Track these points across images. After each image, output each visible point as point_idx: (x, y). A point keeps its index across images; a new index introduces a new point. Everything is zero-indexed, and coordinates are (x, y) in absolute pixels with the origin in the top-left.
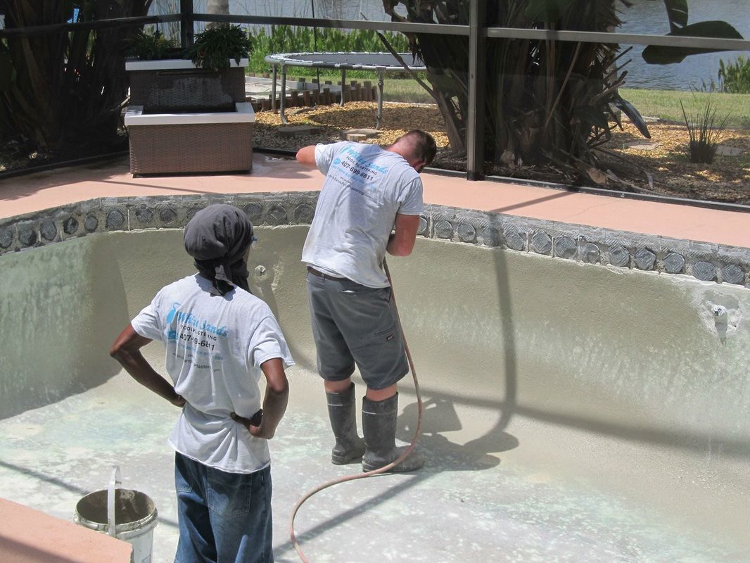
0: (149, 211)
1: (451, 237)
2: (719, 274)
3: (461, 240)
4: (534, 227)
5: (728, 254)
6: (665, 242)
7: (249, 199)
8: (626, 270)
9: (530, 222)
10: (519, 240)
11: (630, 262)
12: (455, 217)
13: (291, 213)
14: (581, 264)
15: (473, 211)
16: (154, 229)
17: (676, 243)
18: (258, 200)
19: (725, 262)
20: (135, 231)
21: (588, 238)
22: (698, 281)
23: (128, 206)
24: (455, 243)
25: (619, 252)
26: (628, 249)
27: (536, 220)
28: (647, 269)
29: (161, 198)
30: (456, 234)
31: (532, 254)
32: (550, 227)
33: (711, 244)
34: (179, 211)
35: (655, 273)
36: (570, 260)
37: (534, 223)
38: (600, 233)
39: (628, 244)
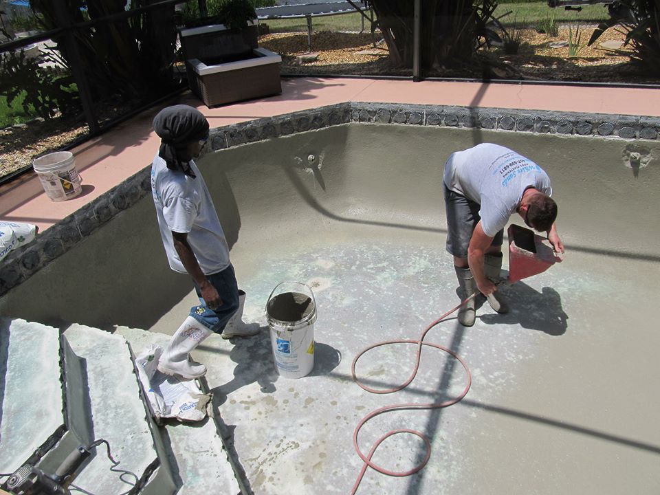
0: (239, 133)
1: (439, 124)
2: (637, 133)
3: (447, 125)
4: (502, 114)
5: (647, 121)
6: (600, 117)
7: (301, 115)
8: (569, 136)
9: (499, 111)
10: (491, 122)
11: (572, 130)
12: (443, 111)
13: (325, 119)
14: (537, 134)
15: (457, 106)
16: (244, 144)
17: (608, 116)
18: (306, 114)
19: (643, 126)
20: (232, 148)
21: (543, 118)
22: (622, 139)
23: (225, 132)
24: (442, 127)
25: (566, 125)
26: (572, 122)
27: (504, 109)
28: (585, 134)
29: (246, 123)
30: (443, 122)
31: (500, 130)
32: (515, 112)
33: (635, 116)
34: (258, 130)
35: (591, 135)
36: (528, 132)
37: (502, 111)
38: (551, 114)
39: (572, 120)
